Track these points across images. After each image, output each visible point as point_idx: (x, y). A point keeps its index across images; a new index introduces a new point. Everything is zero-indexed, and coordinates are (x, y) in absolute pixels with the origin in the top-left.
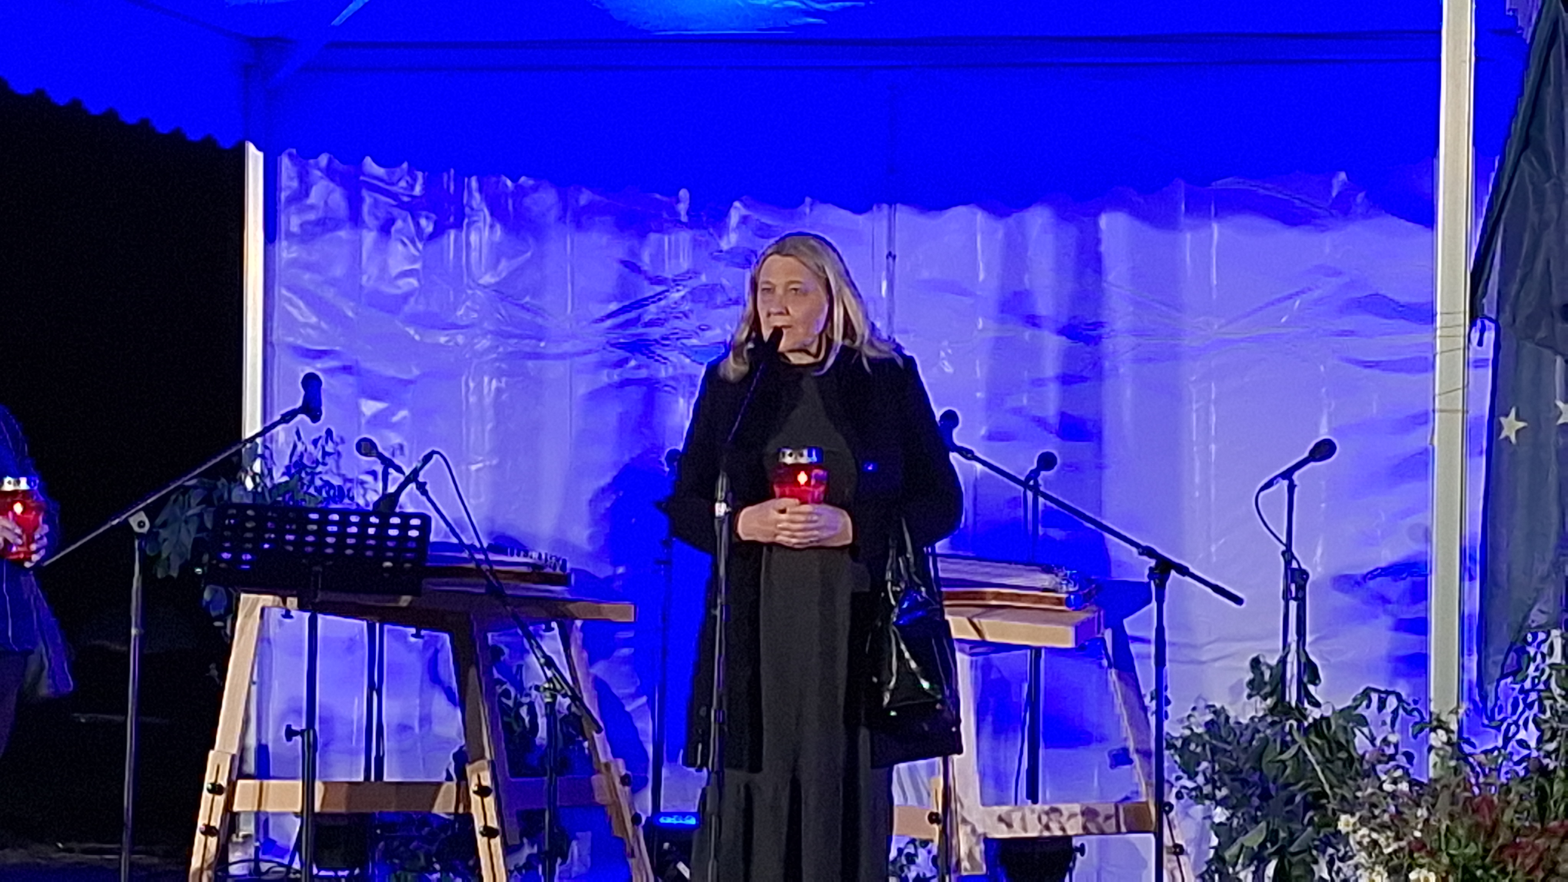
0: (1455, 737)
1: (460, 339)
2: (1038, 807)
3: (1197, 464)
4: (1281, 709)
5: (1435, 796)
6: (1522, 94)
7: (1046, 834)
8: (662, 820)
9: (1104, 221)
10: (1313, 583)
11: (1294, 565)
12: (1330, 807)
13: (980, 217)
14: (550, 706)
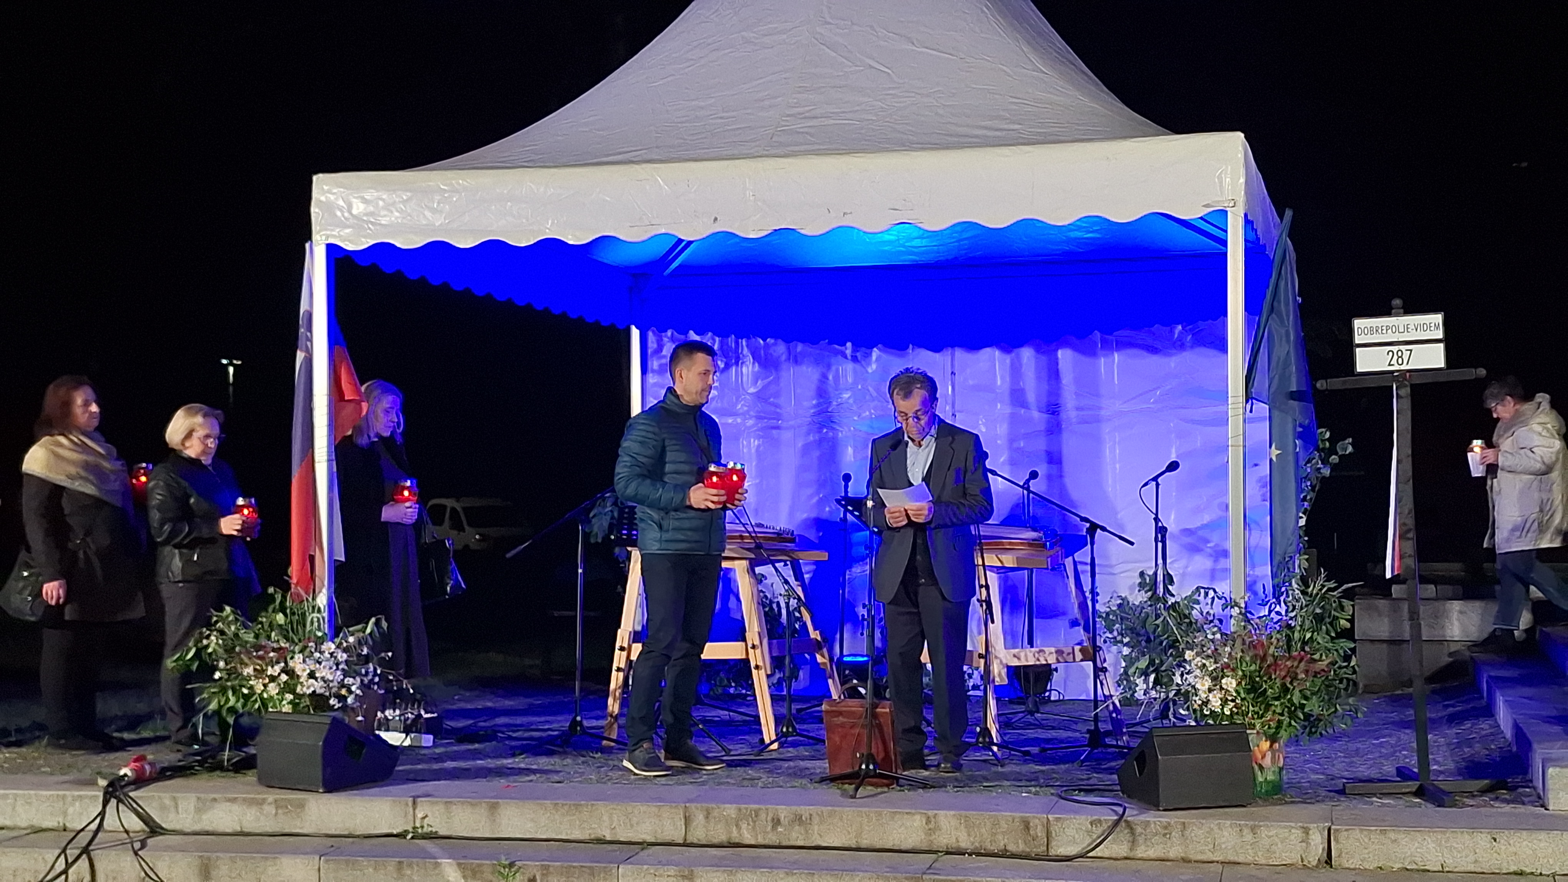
0: (1243, 611)
1: (739, 420)
2: (1033, 650)
3: (1110, 475)
4: (1155, 598)
5: (1234, 641)
6: (1268, 287)
7: (1038, 663)
8: (845, 659)
9: (1060, 353)
10: (1170, 533)
11: (1160, 524)
12: (1181, 647)
13: (997, 353)
14: (787, 604)
